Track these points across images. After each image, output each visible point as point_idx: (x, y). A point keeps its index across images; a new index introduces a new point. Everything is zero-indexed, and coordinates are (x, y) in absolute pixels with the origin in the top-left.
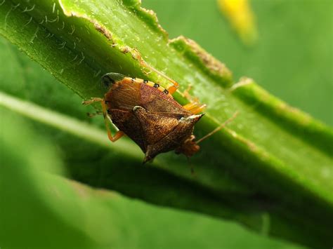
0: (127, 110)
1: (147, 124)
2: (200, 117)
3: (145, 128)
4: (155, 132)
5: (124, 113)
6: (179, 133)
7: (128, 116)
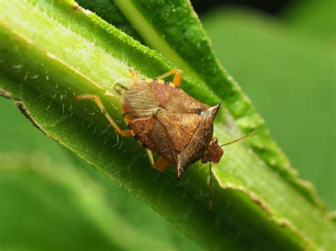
0: (148, 116)
1: (172, 126)
2: (218, 108)
3: (171, 132)
4: (181, 134)
5: (146, 121)
6: (205, 129)
7: (151, 122)
